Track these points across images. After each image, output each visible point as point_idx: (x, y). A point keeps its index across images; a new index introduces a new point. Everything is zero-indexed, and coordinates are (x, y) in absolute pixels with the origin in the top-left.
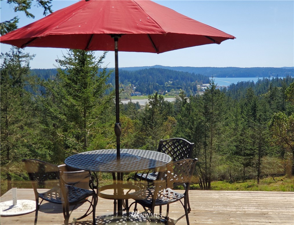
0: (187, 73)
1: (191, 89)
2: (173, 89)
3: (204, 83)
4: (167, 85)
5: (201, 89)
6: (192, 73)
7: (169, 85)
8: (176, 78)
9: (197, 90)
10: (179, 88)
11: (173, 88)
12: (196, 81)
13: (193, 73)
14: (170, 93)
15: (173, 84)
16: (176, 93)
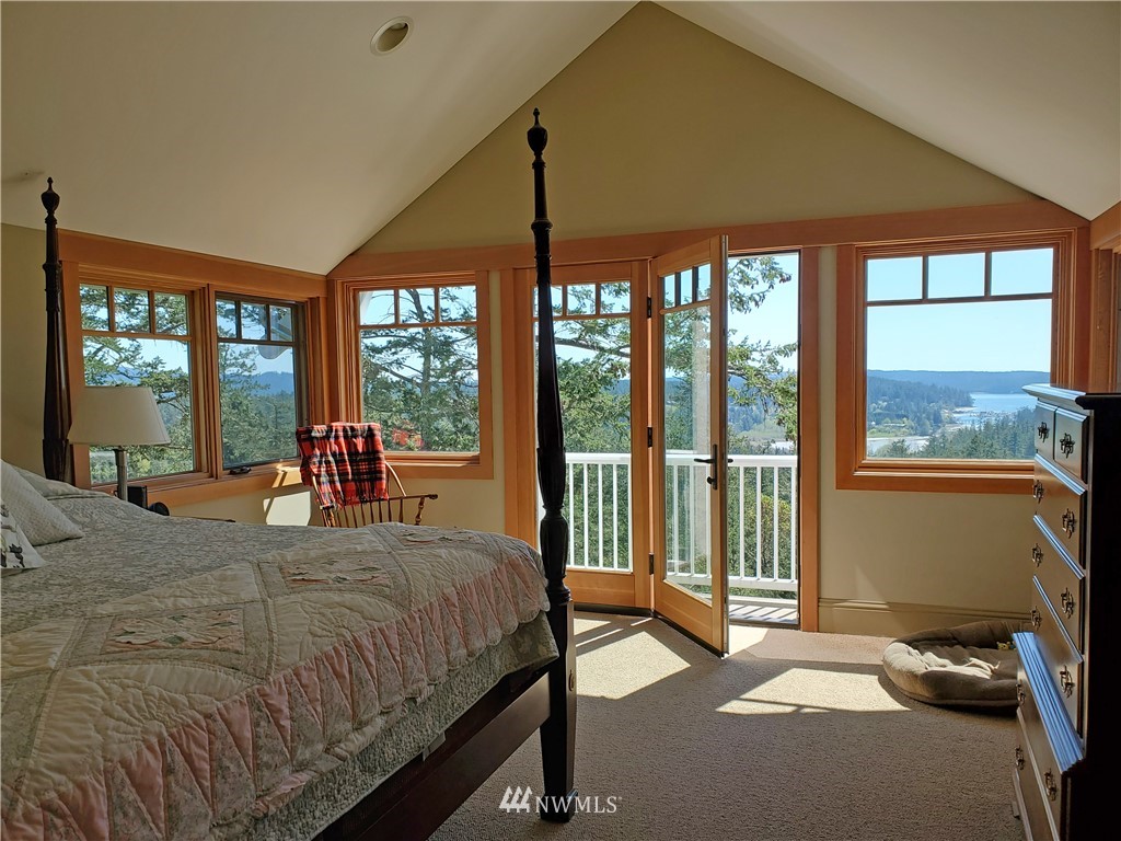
0: (919, 383)
1: (929, 419)
2: (887, 419)
3: (958, 406)
4: (874, 409)
5: (951, 419)
6: (930, 384)
7: (878, 411)
8: (897, 396)
9: (941, 421)
10: (900, 417)
11: (888, 415)
12: (941, 402)
13: (933, 385)
14: (881, 427)
15: (887, 408)
16: (893, 427)
